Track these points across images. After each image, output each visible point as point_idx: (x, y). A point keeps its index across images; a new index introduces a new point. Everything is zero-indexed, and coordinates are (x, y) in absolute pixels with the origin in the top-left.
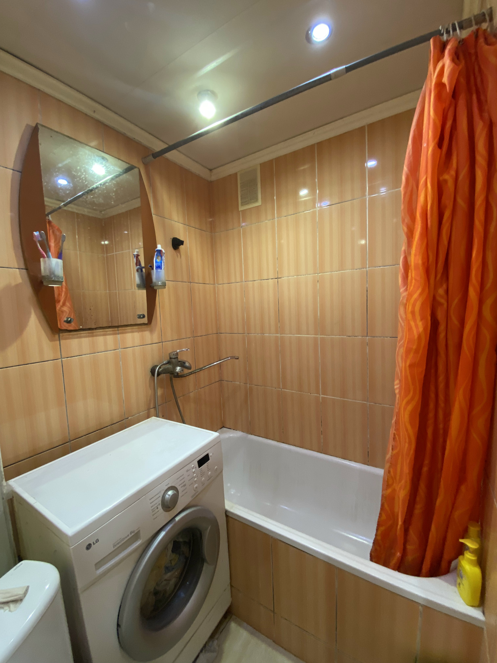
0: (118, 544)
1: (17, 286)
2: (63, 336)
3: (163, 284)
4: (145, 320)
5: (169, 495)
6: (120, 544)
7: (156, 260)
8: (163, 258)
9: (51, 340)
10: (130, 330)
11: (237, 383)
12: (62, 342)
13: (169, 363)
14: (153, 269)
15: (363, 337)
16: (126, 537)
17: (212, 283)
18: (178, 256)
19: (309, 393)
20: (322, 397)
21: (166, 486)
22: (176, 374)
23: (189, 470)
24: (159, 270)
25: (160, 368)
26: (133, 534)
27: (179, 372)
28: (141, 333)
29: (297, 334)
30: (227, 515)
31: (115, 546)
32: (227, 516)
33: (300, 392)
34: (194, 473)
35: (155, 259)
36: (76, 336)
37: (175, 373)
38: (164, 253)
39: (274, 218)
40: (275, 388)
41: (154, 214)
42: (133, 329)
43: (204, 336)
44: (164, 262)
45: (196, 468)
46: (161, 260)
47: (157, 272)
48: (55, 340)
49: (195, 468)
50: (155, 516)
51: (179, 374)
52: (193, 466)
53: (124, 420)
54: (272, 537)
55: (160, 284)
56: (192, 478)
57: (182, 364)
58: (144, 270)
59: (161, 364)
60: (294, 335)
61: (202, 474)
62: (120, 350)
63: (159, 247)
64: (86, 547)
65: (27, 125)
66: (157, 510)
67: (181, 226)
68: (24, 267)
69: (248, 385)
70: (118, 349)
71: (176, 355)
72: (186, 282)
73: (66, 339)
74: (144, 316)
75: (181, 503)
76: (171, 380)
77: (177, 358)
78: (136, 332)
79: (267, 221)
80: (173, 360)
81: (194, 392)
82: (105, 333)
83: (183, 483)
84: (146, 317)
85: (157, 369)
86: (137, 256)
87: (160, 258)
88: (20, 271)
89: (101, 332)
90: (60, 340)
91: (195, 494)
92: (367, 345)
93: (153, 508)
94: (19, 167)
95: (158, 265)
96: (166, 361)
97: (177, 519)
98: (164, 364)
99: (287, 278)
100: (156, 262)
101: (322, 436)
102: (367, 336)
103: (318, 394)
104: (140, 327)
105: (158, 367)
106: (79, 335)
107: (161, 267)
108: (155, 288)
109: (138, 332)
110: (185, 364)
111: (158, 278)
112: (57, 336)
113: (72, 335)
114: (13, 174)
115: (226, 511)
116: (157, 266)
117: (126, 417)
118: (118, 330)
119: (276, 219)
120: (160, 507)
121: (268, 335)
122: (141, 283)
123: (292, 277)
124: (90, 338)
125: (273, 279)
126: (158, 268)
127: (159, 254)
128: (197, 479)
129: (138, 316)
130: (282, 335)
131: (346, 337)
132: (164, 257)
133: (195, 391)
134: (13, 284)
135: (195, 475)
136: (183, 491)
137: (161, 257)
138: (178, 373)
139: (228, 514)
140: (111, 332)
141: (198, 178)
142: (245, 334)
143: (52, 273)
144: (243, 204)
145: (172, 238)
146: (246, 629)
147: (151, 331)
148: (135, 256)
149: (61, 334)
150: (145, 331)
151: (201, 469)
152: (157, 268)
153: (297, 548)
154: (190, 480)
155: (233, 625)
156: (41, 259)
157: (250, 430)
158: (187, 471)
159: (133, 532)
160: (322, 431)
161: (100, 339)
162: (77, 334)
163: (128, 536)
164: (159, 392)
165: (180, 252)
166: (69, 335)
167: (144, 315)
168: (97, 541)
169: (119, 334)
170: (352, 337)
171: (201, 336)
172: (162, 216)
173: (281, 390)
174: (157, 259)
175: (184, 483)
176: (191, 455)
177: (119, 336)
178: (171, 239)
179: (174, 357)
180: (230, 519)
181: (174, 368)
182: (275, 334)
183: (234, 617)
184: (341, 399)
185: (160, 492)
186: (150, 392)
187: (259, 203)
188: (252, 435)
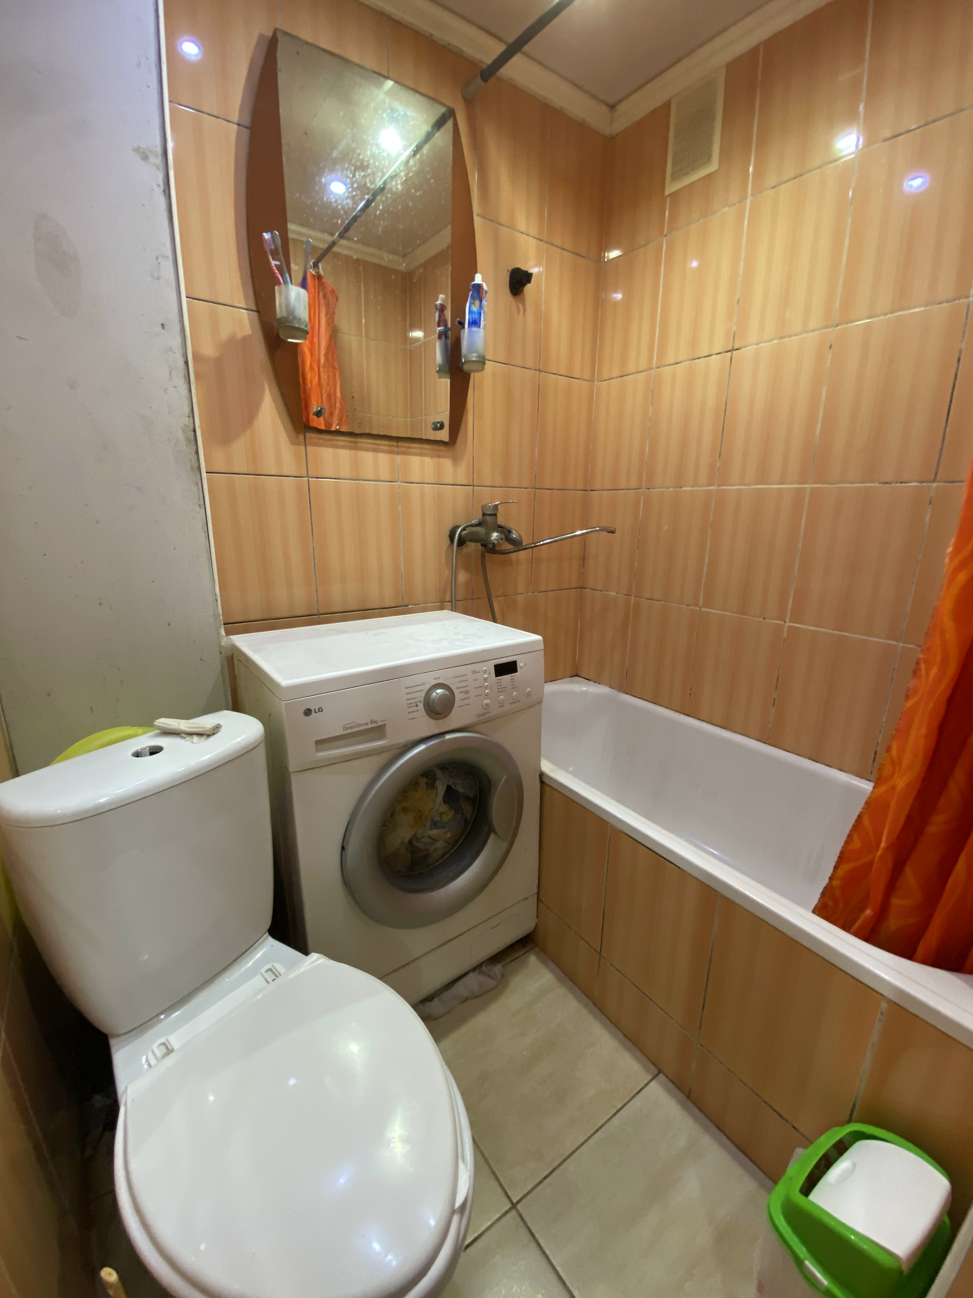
0: (351, 728)
1: (245, 339)
2: (311, 438)
3: (478, 359)
4: (444, 435)
5: (437, 694)
6: (353, 730)
7: (470, 307)
8: (484, 303)
9: (294, 442)
10: (418, 451)
11: (612, 593)
12: (309, 448)
13: (479, 524)
14: (464, 327)
15: (923, 482)
16: (364, 725)
17: (586, 376)
18: (519, 311)
19: (760, 617)
20: (789, 626)
21: (434, 679)
22: (491, 546)
23: (477, 673)
24: (474, 329)
25: (464, 529)
26: (374, 725)
27: (496, 542)
28: (436, 460)
29: (755, 484)
30: (543, 780)
31: (347, 729)
32: (542, 783)
33: (740, 616)
34: (486, 680)
35: (468, 305)
36: (330, 443)
37: (490, 544)
38: (486, 292)
39: (743, 199)
40: (688, 606)
41: (478, 215)
42: (424, 449)
43: (556, 489)
44: (484, 313)
45: (490, 674)
46: (481, 307)
47: (470, 332)
48: (298, 444)
49: (487, 673)
50: (412, 715)
51: (496, 549)
52: (485, 668)
53: (401, 607)
54: (612, 826)
55: (474, 359)
56: (482, 687)
57: (506, 532)
58: (449, 333)
59: (467, 524)
60: (749, 487)
61: (501, 690)
62: (399, 483)
63: (478, 279)
64: (303, 712)
65: (261, 36)
66: (415, 709)
67: (532, 242)
68: (254, 308)
69: (633, 597)
70: (397, 482)
71: (493, 510)
72: (530, 369)
73: (315, 445)
74: (442, 426)
75: (457, 718)
76: (483, 556)
77: (495, 515)
78: (428, 456)
79: (727, 209)
80: (488, 519)
81: (525, 595)
82: (375, 446)
83: (465, 687)
84: (445, 428)
85: (459, 531)
86: (442, 309)
87: (477, 302)
88: (248, 314)
89: (369, 443)
90: (305, 446)
91: (483, 714)
92: (930, 503)
93: (409, 702)
94: (247, 121)
95: (472, 318)
96: (476, 520)
97: (448, 737)
98: (472, 526)
99: (755, 347)
100: (470, 312)
101: (773, 710)
102: (934, 481)
103: (781, 620)
104: (435, 447)
105: (460, 529)
106: (334, 442)
107: (479, 323)
108: (466, 368)
109: (432, 456)
110: (511, 534)
111: (471, 344)
112: (301, 437)
113: (325, 440)
114: (238, 133)
115: (542, 775)
116: (471, 321)
117: (405, 603)
118: (398, 447)
119: (748, 201)
120: (421, 706)
121: (690, 488)
122: (443, 363)
123: (768, 344)
124: (352, 452)
125: (719, 353)
126: (473, 326)
127: (475, 295)
128: (491, 691)
129: (433, 426)
130: (720, 488)
131: (876, 484)
132: (486, 301)
133: (528, 593)
134: (239, 336)
135: (486, 684)
136: (462, 700)
137: (481, 301)
138: (494, 544)
139: (545, 780)
140: (386, 448)
141: (581, 128)
142: (642, 490)
143: (291, 312)
144: (675, 177)
145: (510, 268)
146: (552, 971)
147: (456, 460)
148: (437, 309)
149: (308, 435)
150: (443, 457)
151: (500, 679)
152: (470, 326)
153: (654, 852)
154: (477, 688)
155: (532, 959)
156: (276, 288)
157: (625, 685)
158: (474, 672)
159: (375, 722)
160: (774, 699)
161: (367, 457)
162: (332, 440)
163: (367, 724)
164: (462, 577)
165: (523, 302)
166: (320, 439)
167: (442, 422)
168: (320, 710)
169: (398, 453)
170: (893, 485)
171: (550, 489)
172: (493, 220)
173: (699, 609)
174: (473, 306)
175: (466, 689)
176: (484, 651)
177: (399, 458)
178: (508, 271)
179: (489, 513)
180: (547, 789)
181: (488, 535)
182: (707, 486)
183: (537, 949)
184: (835, 632)
185: (423, 684)
186: (447, 572)
187: (713, 167)
188: (627, 694)
